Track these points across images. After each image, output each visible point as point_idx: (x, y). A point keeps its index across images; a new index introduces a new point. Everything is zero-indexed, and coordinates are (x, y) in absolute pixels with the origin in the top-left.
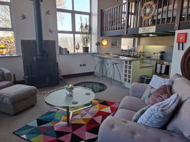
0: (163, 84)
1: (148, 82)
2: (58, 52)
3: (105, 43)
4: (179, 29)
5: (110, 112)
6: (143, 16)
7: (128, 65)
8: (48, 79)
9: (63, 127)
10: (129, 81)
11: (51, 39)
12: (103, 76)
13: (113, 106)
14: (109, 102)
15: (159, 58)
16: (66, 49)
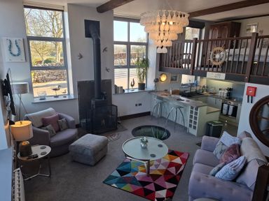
0: (234, 143)
1: (218, 135)
2: (113, 92)
3: (163, 78)
4: (249, 82)
5: (181, 163)
6: (212, 60)
7: (194, 110)
8: (104, 121)
9: (144, 177)
10: (195, 128)
11: (108, 78)
12: (162, 117)
13: (182, 156)
14: (178, 152)
15: (225, 95)
16: (122, 87)
